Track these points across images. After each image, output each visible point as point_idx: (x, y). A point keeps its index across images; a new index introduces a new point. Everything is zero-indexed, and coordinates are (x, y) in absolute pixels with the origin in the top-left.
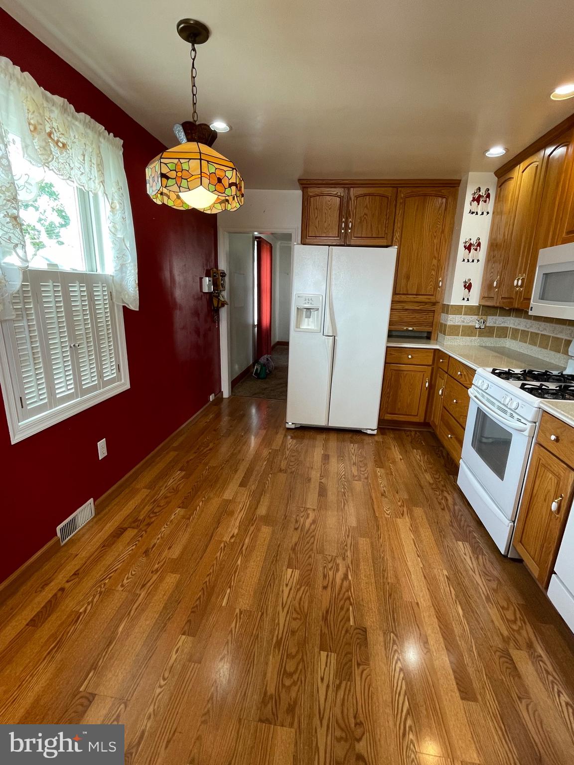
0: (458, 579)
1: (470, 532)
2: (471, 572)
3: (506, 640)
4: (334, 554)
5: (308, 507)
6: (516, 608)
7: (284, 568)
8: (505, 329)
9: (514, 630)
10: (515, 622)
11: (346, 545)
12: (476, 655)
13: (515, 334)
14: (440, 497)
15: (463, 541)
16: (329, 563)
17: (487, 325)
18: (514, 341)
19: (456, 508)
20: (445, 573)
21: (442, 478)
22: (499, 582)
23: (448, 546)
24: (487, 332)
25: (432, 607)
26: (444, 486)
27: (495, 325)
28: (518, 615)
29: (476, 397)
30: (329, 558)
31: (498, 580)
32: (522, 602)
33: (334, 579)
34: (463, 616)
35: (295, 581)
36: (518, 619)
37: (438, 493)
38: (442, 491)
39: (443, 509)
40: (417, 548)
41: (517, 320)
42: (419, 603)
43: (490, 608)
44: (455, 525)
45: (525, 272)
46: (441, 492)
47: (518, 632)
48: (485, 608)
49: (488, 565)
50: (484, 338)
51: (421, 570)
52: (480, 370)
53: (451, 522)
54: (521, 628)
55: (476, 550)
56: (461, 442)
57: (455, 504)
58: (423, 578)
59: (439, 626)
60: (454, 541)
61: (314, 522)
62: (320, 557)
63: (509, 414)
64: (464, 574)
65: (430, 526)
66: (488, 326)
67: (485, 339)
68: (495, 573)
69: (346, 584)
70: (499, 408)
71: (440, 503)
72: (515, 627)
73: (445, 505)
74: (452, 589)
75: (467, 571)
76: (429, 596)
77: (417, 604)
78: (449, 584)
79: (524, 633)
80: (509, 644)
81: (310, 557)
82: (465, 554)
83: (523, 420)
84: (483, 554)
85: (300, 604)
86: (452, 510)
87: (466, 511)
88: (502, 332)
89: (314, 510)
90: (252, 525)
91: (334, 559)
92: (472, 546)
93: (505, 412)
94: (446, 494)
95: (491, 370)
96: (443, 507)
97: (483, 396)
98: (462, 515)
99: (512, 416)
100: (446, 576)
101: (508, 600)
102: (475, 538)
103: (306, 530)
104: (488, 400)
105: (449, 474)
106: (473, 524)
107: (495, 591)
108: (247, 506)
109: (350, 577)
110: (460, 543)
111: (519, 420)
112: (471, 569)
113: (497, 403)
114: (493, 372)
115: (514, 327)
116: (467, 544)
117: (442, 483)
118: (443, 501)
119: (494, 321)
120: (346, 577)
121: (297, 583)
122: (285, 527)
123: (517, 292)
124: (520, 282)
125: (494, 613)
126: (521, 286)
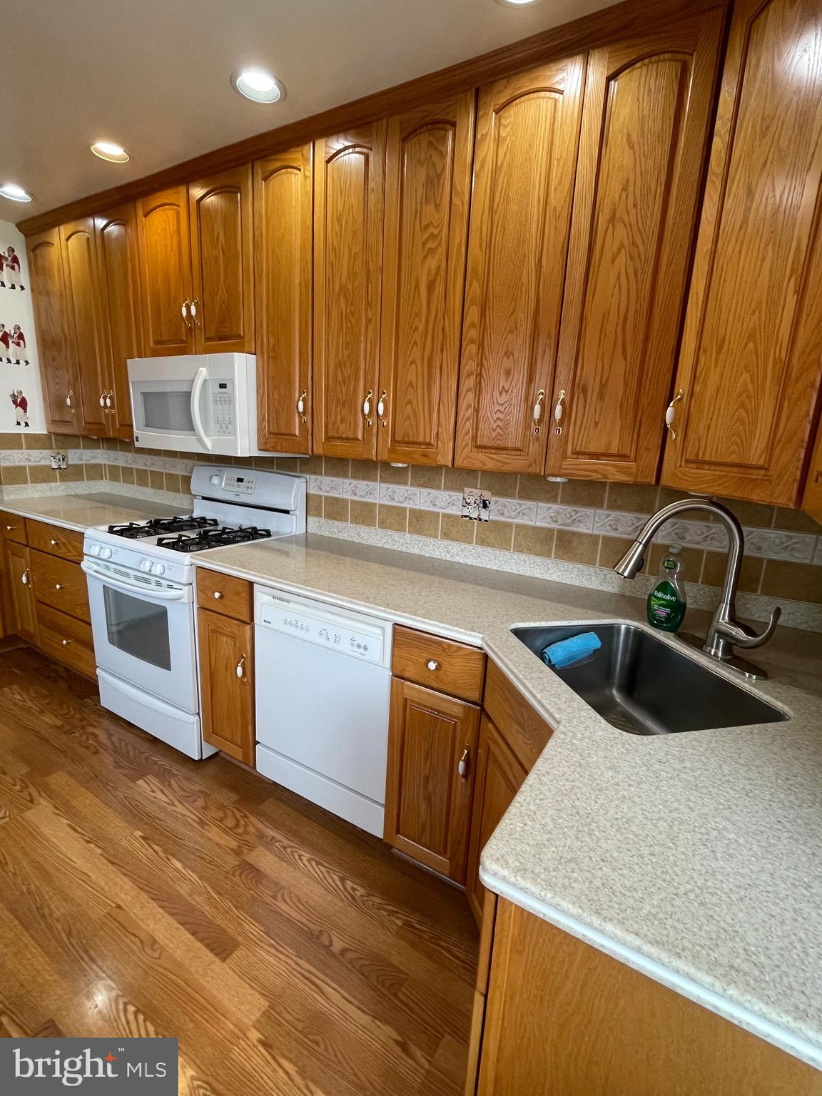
0: (157, 829)
1: (146, 759)
2: (170, 808)
3: (237, 852)
6: (235, 810)
8: (97, 467)
9: (240, 834)
10: (237, 825)
12: (216, 897)
13: (115, 473)
14: (84, 738)
15: (142, 776)
17: (70, 462)
18: (116, 483)
19: (114, 739)
20: (138, 834)
21: (74, 709)
22: (206, 795)
23: (125, 798)
24: (73, 473)
25: (141, 892)
26: (83, 719)
27: (81, 462)
28: (238, 814)
29: (96, 571)
31: (202, 792)
32: (235, 797)
34: (184, 868)
36: (240, 818)
37: (77, 734)
38: (83, 728)
39: (97, 752)
40: (80, 833)
41: (112, 454)
42: (120, 903)
43: (209, 832)
44: (124, 763)
45: (111, 388)
46: (81, 731)
47: (246, 832)
48: (203, 836)
49: (185, 784)
50: (70, 483)
51: (102, 859)
52: (89, 532)
53: (116, 762)
54: (246, 825)
55: (164, 776)
56: (90, 646)
57: (110, 735)
58: (110, 865)
59: (161, 907)
60: (131, 784)
63: (153, 583)
64: (162, 816)
65: (86, 788)
66: (72, 465)
67: (72, 484)
68: (197, 788)
70: (137, 578)
71: (87, 748)
72: (240, 830)
73: (96, 745)
74: (156, 848)
75: (164, 810)
76: (130, 883)
77: (119, 907)
78: (149, 845)
79: (251, 829)
80: (242, 854)
82: (153, 791)
83: (175, 586)
84: (174, 775)
86: (109, 745)
87: (129, 737)
88: (95, 472)
92: (157, 775)
93: (148, 582)
94: (90, 729)
95: (106, 528)
96: (94, 750)
97: (107, 568)
98: (126, 744)
99: (159, 584)
100: (142, 837)
101: (222, 807)
102: (156, 763)
104: (117, 572)
105: (82, 699)
106: (145, 747)
107: (205, 808)
110: (141, 782)
111: (170, 587)
112: (168, 804)
113: (132, 573)
114: (111, 530)
115: (110, 463)
116: (151, 778)
117: (78, 716)
118: (91, 742)
119: (79, 456)
123: (107, 415)
124: (108, 401)
125: (215, 834)
126: (112, 407)
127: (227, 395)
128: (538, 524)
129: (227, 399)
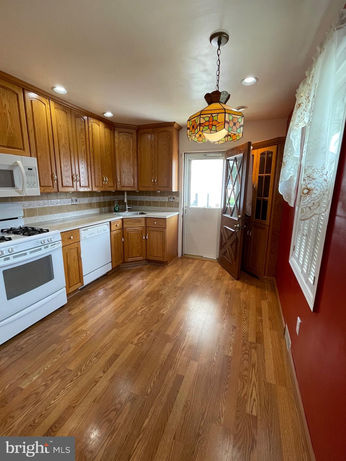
4: (140, 317)
5: (135, 346)
7: (166, 314)
11: (130, 319)
16: (144, 314)
20: (99, 305)
30: (143, 315)
33: (147, 308)
35: (163, 310)
61: (138, 334)
62: (147, 316)
69: (143, 307)
81: (152, 317)
85: (165, 303)
89: (132, 343)
90: (177, 336)
91: (141, 315)
103: (146, 330)
108: (178, 352)
109: (140, 308)
120: (141, 308)
121: (163, 309)
122: (157, 334)
127: (32, 173)
128: (86, 203)
129: (33, 174)
